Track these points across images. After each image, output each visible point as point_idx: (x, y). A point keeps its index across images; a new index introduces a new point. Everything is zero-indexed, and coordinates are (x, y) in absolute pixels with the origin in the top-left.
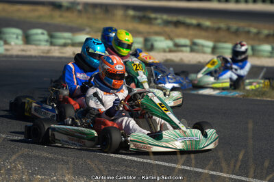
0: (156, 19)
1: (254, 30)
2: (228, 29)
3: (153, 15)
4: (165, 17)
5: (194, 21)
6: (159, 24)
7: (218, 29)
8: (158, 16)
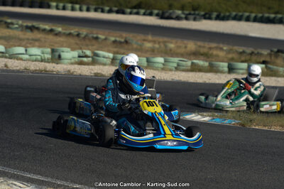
0: (12, 24)
1: (103, 37)
2: (78, 35)
3: (9, 21)
4: (20, 22)
5: (47, 27)
6: (16, 28)
7: (70, 34)
8: (14, 21)
